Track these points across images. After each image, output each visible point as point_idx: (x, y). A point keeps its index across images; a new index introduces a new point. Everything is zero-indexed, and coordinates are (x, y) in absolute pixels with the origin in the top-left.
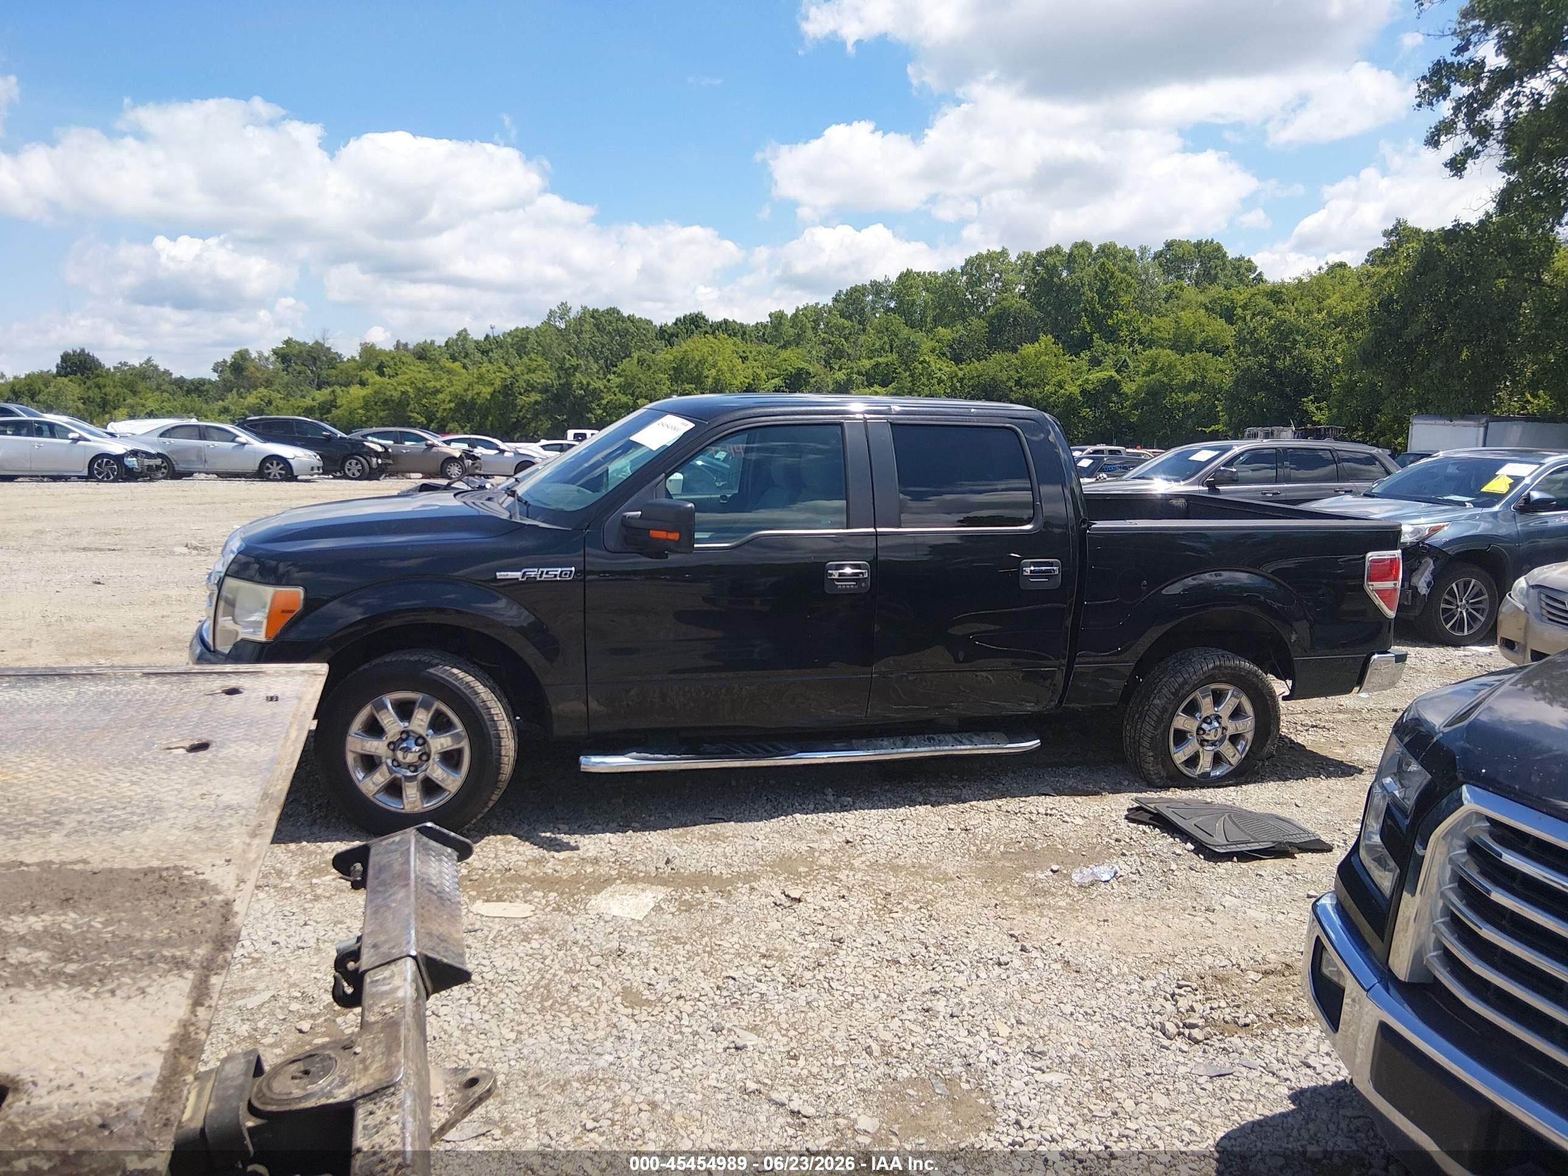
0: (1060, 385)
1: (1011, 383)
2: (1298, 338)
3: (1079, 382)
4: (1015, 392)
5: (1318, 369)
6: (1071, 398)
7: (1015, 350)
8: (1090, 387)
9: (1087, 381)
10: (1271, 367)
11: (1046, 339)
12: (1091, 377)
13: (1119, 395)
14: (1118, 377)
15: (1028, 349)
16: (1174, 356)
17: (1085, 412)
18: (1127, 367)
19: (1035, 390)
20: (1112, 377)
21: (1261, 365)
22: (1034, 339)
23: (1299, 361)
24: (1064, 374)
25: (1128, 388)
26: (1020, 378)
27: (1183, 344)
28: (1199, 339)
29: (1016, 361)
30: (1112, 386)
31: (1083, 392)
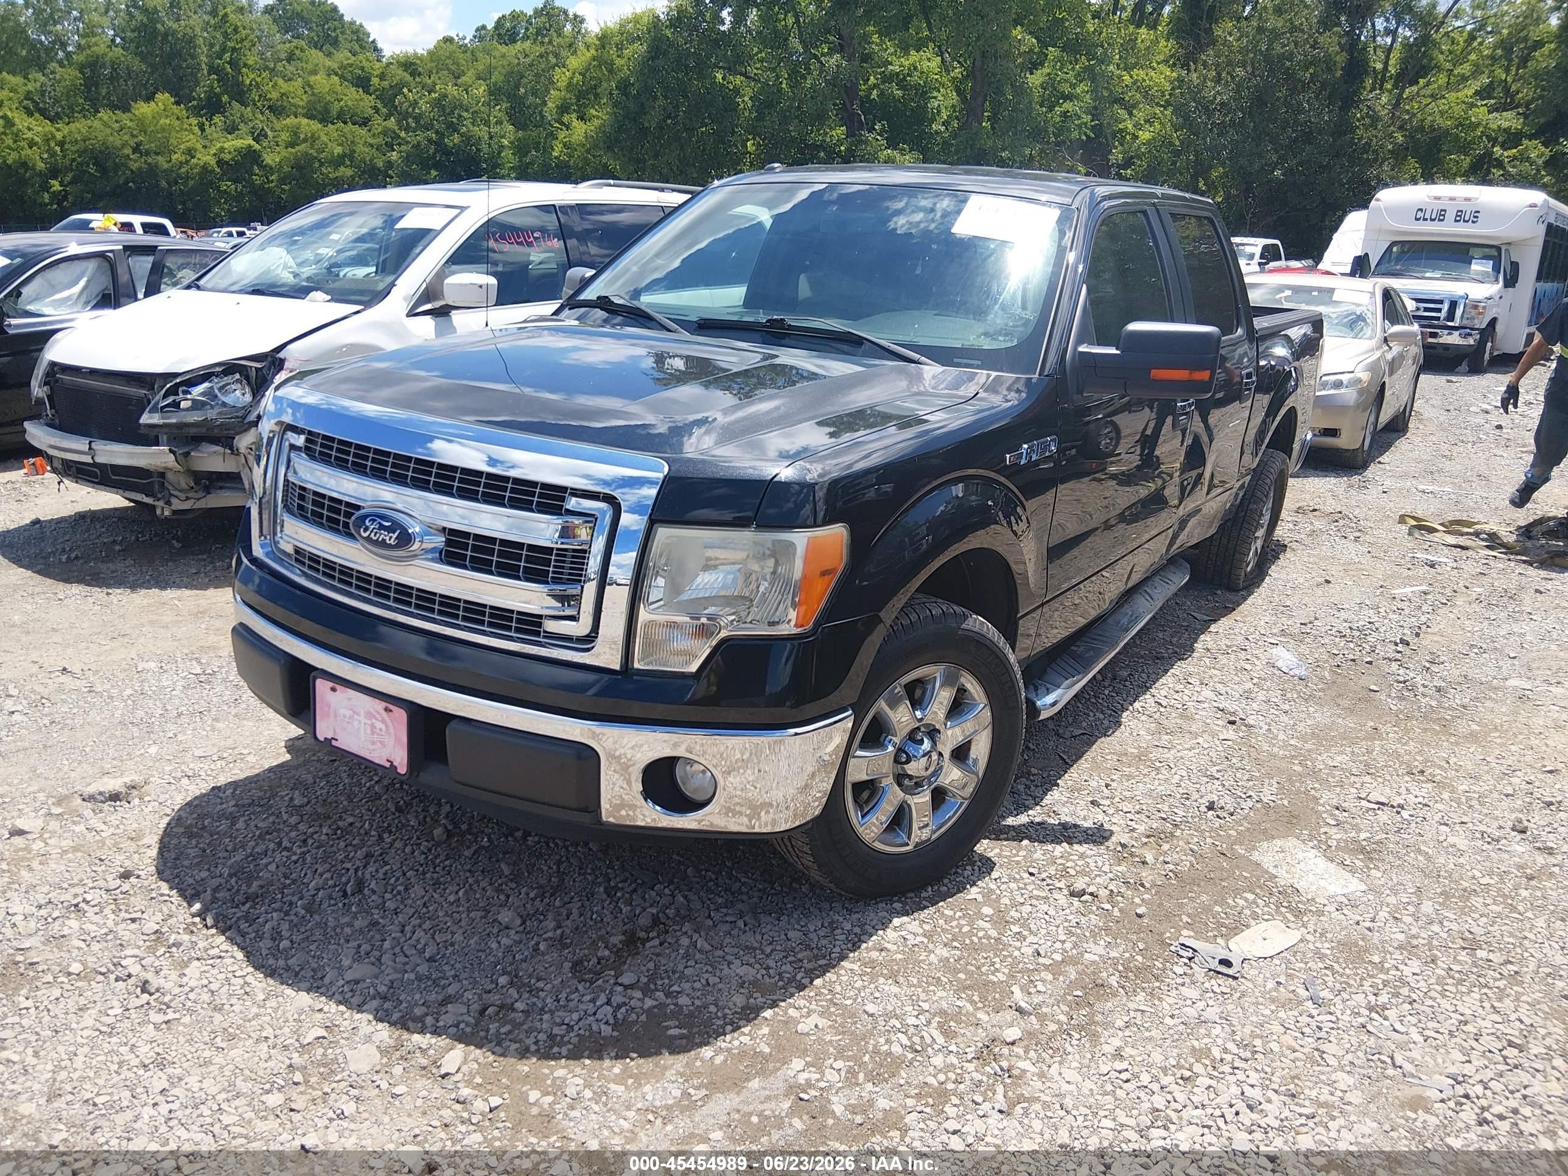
0: (190, 153)
1: (128, 151)
2: (465, 114)
3: (213, 151)
4: (135, 161)
5: (485, 148)
6: (205, 168)
7: (126, 109)
8: (227, 157)
9: (222, 150)
10: (439, 144)
11: (164, 98)
12: (226, 145)
13: (261, 166)
14: (257, 147)
15: (143, 109)
16: (315, 126)
17: (226, 185)
18: (266, 136)
19: (160, 158)
20: (250, 146)
21: (430, 141)
22: (149, 98)
23: (468, 139)
24: (192, 139)
25: (270, 159)
26: (139, 144)
27: (321, 113)
28: (335, 108)
29: (129, 124)
30: (251, 157)
31: (220, 163)
